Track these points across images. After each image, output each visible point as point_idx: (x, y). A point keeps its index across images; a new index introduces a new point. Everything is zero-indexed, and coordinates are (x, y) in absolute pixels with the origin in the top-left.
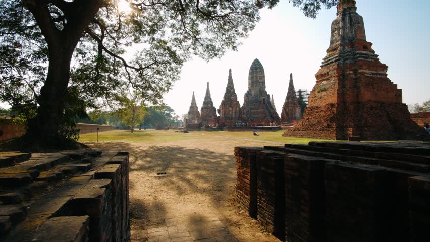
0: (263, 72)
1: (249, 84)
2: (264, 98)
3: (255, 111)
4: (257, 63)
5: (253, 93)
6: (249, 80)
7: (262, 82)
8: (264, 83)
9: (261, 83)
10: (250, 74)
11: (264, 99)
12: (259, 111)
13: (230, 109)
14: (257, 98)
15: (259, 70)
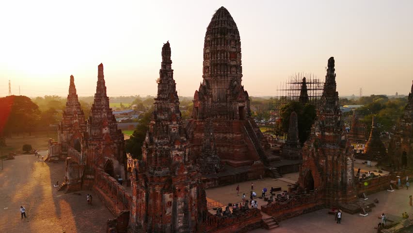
0: (238, 42)
1: (205, 68)
2: (240, 104)
3: (222, 135)
4: (225, 18)
5: (215, 91)
6: (205, 58)
7: (235, 66)
8: (239, 68)
9: (234, 69)
10: (207, 44)
11: (241, 108)
12: (229, 136)
13: (168, 197)
14: (224, 104)
15: (229, 36)
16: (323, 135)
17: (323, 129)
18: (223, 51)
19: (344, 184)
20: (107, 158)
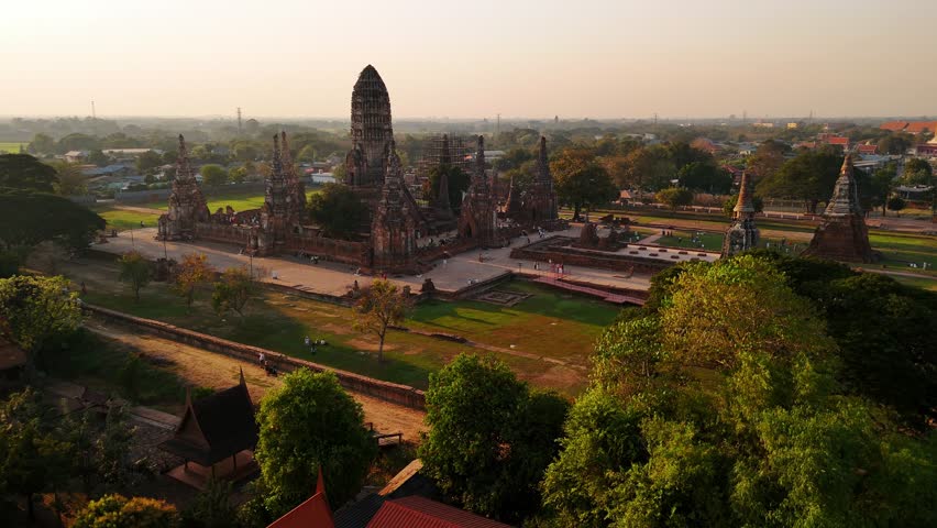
16: (477, 196)
17: (477, 191)
18: (375, 115)
19: (491, 231)
20: (295, 225)
